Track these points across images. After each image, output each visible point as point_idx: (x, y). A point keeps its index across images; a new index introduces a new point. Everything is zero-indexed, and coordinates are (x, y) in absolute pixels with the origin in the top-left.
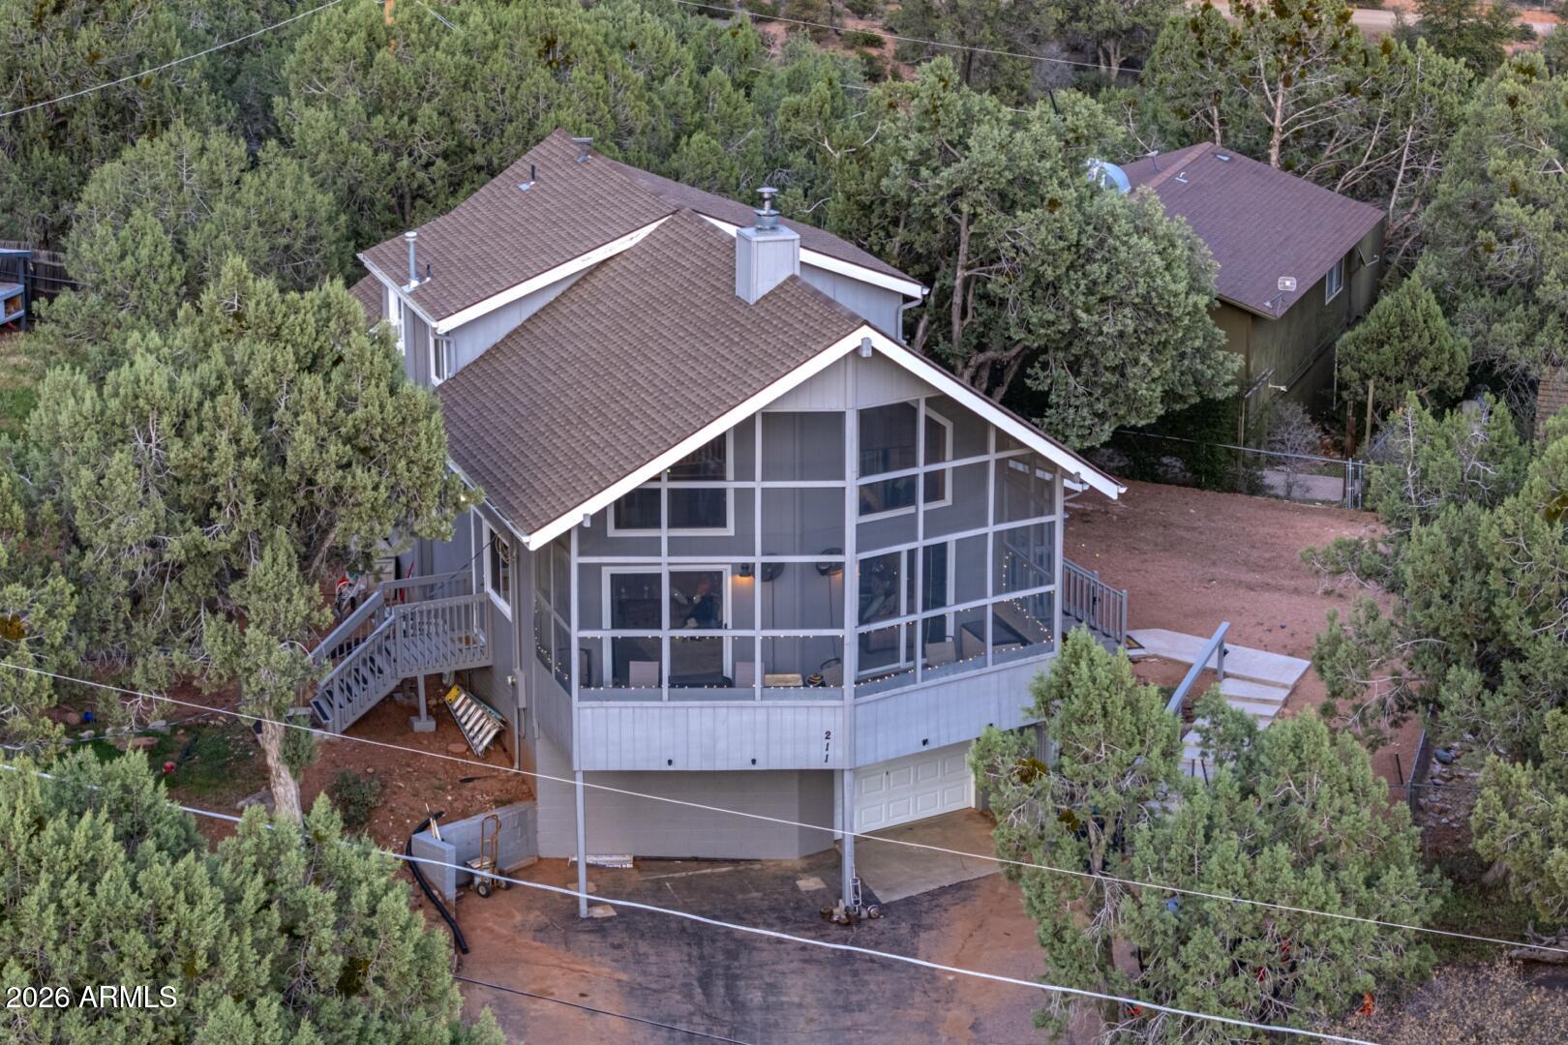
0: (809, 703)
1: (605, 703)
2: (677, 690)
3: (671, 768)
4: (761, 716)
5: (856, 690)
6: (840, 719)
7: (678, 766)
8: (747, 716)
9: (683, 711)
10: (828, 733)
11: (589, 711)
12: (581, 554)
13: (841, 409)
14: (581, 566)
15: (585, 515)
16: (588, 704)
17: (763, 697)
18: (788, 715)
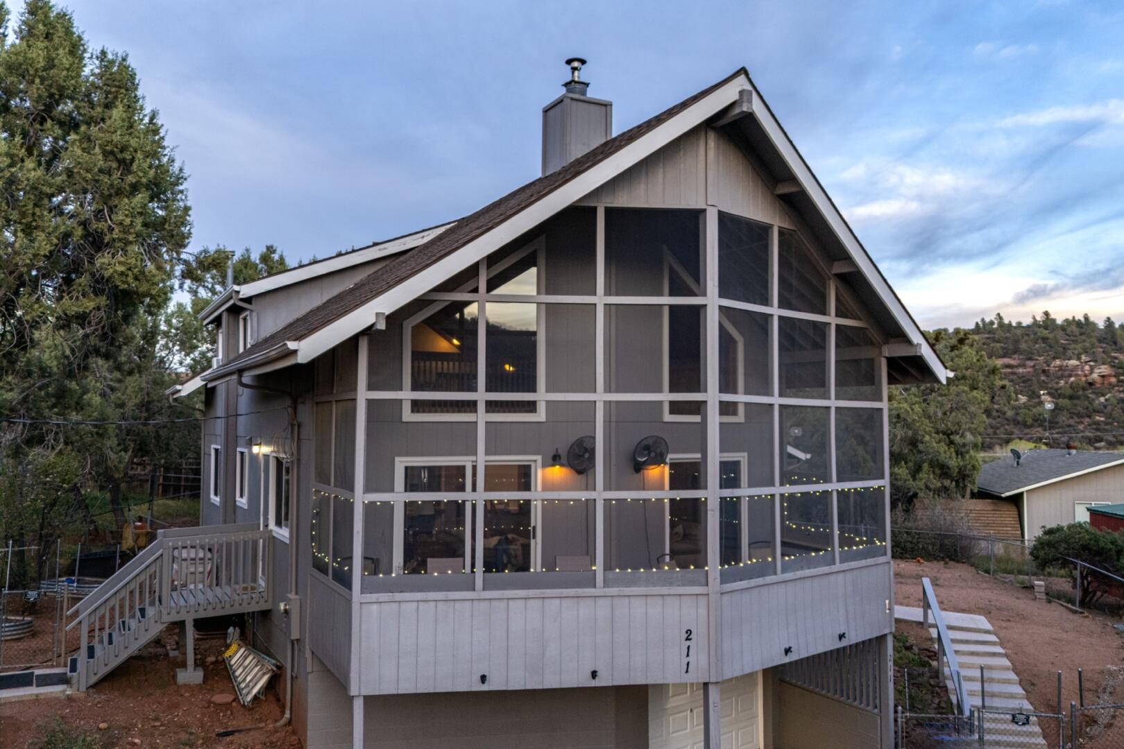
0: (664, 590)
1: (398, 596)
2: (494, 576)
3: (485, 688)
4: (603, 607)
5: (722, 573)
6: (703, 612)
7: (493, 685)
8: (585, 609)
9: (503, 604)
10: (689, 632)
11: (375, 607)
12: (371, 387)
14: (370, 403)
15: (377, 314)
16: (374, 597)
17: (606, 584)
18: (638, 607)
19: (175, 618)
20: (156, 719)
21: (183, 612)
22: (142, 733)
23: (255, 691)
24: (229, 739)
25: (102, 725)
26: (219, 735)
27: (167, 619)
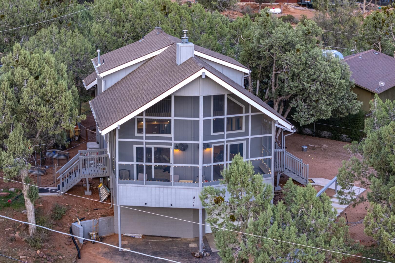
0: (188, 187)
1: (126, 185)
2: (148, 182)
3: (146, 206)
4: (173, 190)
5: (203, 184)
6: (198, 193)
7: (148, 205)
8: (169, 190)
9: (150, 188)
10: (194, 197)
11: (121, 187)
12: (119, 138)
13: (198, 95)
14: (119, 142)
15: (118, 125)
16: (121, 184)
17: (174, 185)
18: (182, 191)
19: (83, 177)
20: (79, 204)
21: (86, 176)
22: (76, 207)
23: (104, 199)
24: (97, 211)
25: (67, 205)
26: (94, 209)
27: (81, 178)
